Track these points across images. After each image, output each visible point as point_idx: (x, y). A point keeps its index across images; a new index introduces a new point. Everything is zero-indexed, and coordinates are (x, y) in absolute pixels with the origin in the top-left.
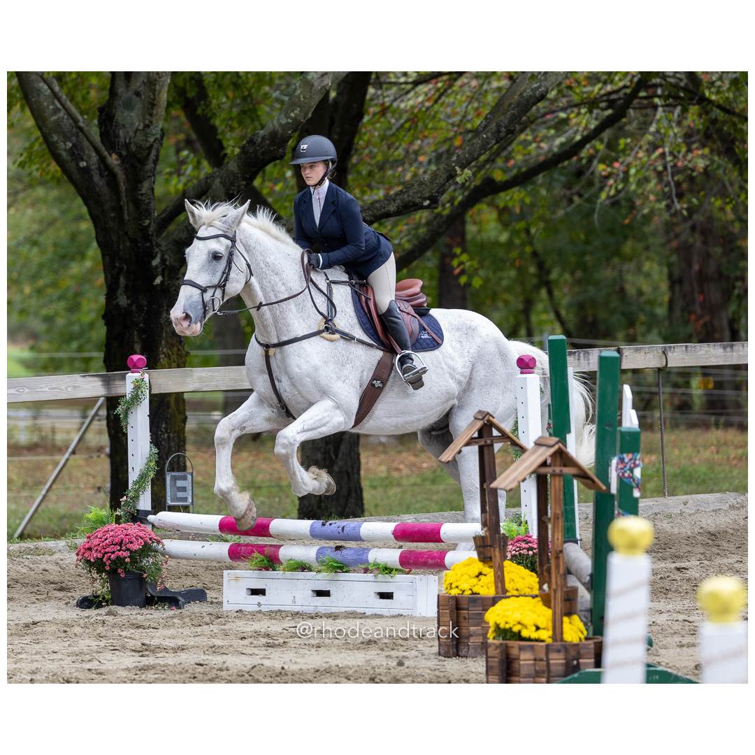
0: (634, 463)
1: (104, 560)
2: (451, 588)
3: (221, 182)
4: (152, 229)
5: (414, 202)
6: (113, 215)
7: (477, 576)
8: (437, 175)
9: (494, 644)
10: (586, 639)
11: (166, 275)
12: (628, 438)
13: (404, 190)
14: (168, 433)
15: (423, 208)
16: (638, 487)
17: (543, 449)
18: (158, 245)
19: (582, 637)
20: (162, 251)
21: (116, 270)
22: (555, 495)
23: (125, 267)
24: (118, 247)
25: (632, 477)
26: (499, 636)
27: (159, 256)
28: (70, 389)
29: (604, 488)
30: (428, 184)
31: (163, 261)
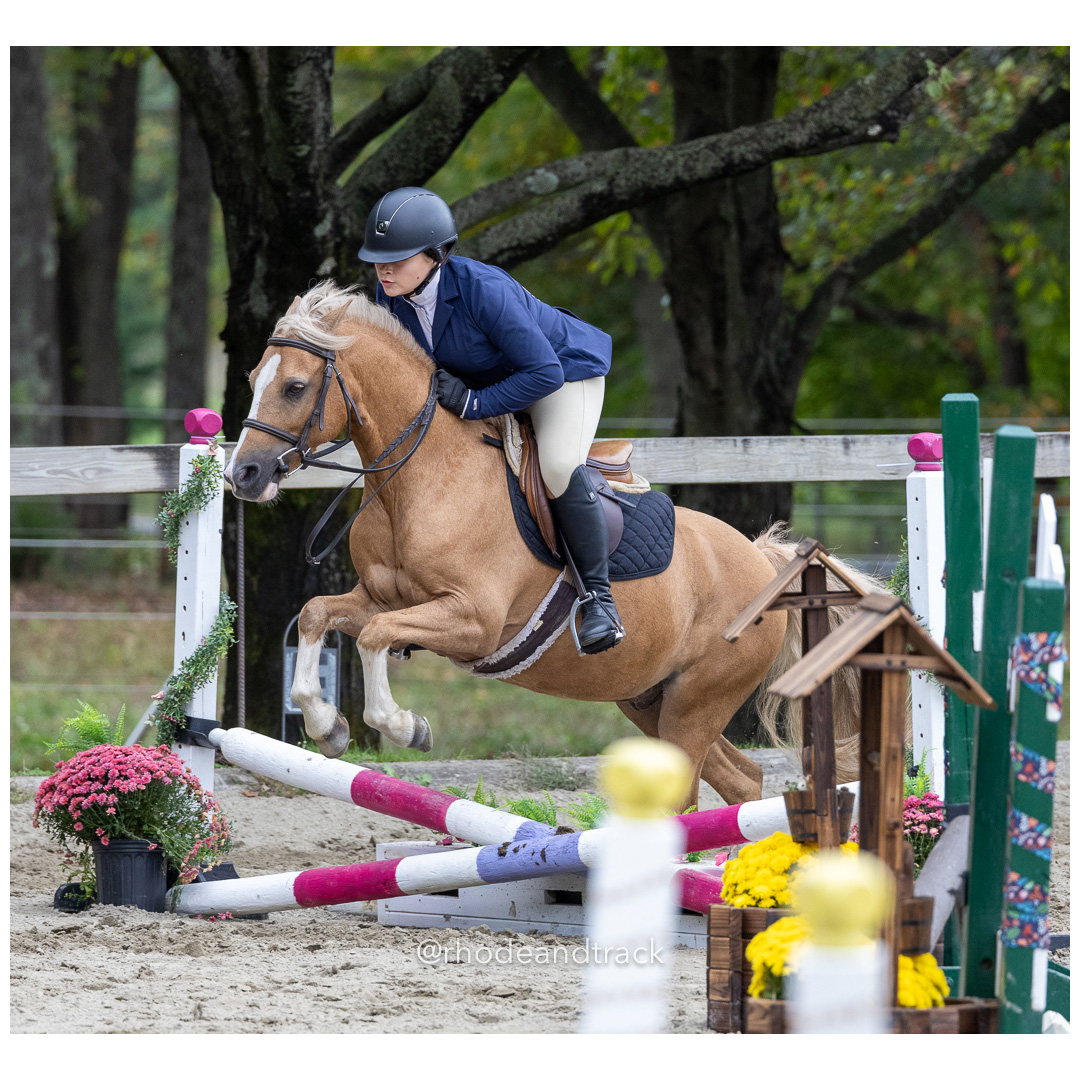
0: (1051, 653)
1: (70, 808)
2: (735, 894)
3: (454, 75)
4: (314, 163)
5: (841, 128)
6: (246, 133)
7: (786, 872)
8: (890, 75)
9: (760, 1006)
10: (948, 1002)
11: (343, 256)
12: (1039, 600)
13: (823, 103)
14: (342, 572)
15: (865, 139)
16: (1056, 700)
17: (872, 617)
18: (328, 196)
19: (939, 998)
20: (335, 208)
21: (249, 243)
22: (891, 711)
23: (266, 239)
24: (255, 197)
25: (1044, 680)
26: (770, 991)
27: (329, 217)
28: (90, 475)
29: (989, 700)
30: (871, 92)
31: (338, 227)
